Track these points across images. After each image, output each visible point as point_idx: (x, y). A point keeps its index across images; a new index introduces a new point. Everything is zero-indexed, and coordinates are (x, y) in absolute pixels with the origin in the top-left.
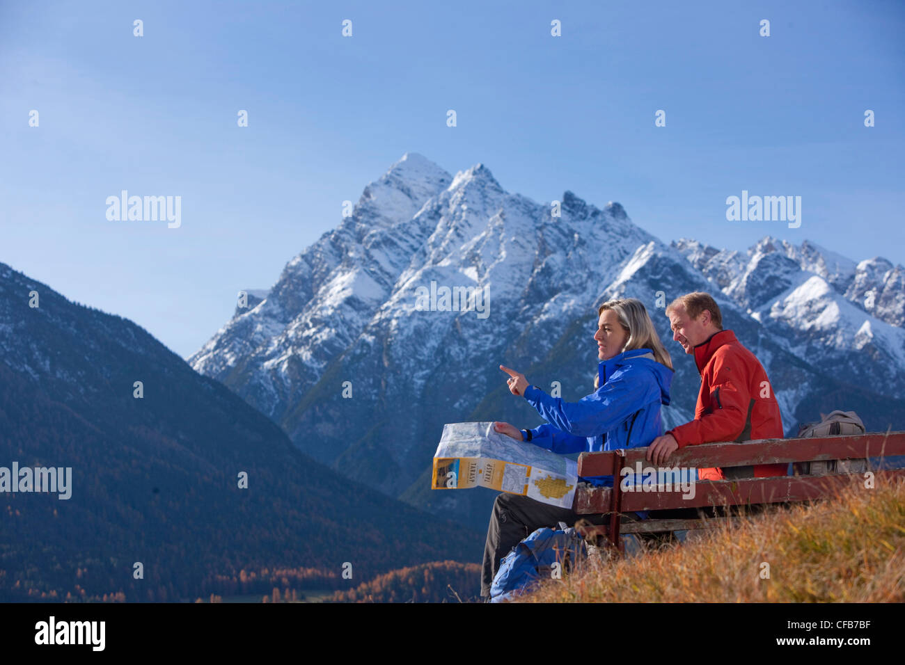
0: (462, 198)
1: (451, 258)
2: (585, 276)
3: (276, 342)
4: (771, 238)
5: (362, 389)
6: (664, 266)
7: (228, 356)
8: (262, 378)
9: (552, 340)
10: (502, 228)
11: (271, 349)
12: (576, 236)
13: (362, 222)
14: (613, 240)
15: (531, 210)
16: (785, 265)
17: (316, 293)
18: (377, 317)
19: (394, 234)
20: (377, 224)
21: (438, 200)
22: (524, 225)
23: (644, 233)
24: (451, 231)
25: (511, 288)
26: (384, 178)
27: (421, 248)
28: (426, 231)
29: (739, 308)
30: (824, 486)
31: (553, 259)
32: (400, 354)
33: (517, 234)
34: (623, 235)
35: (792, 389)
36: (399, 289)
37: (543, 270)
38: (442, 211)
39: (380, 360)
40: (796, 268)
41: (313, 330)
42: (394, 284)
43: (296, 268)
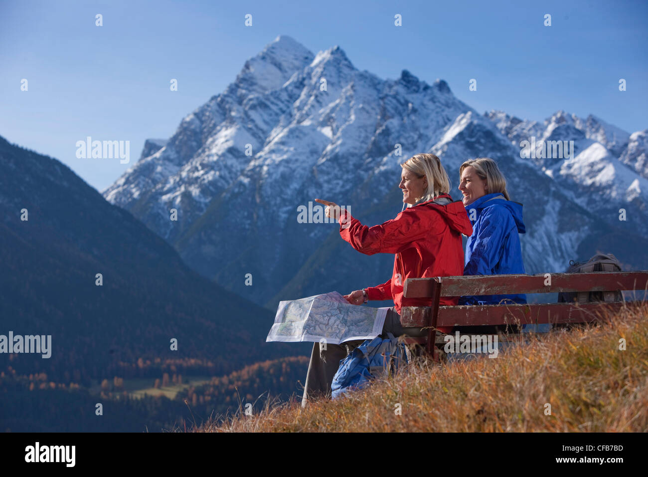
0: (322, 72)
1: (312, 119)
2: (416, 137)
3: (172, 181)
4: (563, 112)
5: (238, 220)
6: (479, 131)
7: (134, 190)
8: (160, 208)
9: (388, 187)
10: (351, 96)
11: (168, 186)
12: (410, 105)
13: (243, 88)
14: (439, 110)
15: (373, 82)
16: (574, 134)
17: (205, 143)
18: (252, 163)
19: (268, 99)
20: (254, 90)
21: (303, 73)
22: (370, 95)
23: (463, 105)
24: (312, 98)
25: (358, 144)
26: (261, 54)
27: (288, 111)
28: (293, 97)
29: (535, 165)
30: (599, 314)
31: (391, 123)
32: (269, 193)
33: (364, 102)
34: (447, 105)
35: (575, 231)
36: (270, 142)
37: (383, 131)
38: (306, 82)
39: (253, 197)
40: (582, 136)
41: (202, 172)
42: (266, 138)
43: (190, 123)
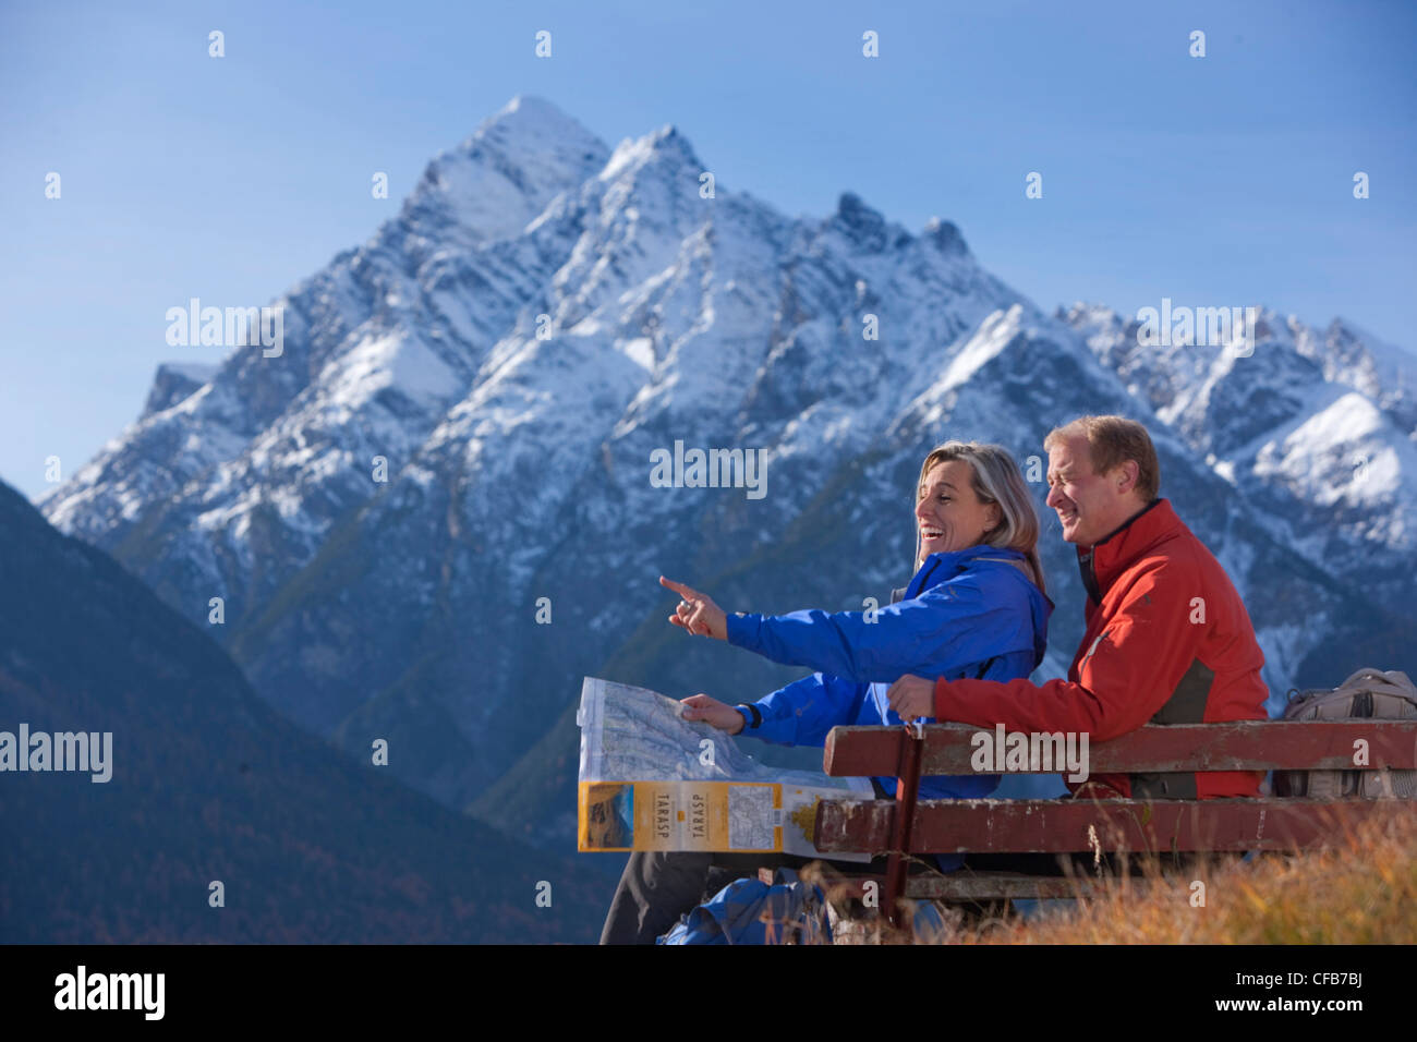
0: (630, 196)
1: (601, 318)
2: (874, 369)
3: (225, 474)
4: (1265, 311)
5: (401, 581)
6: (1040, 356)
7: (124, 498)
8: (193, 546)
9: (799, 500)
10: (706, 260)
11: (216, 489)
12: (861, 286)
13: (419, 234)
14: (935, 299)
15: (766, 226)
16: (1292, 367)
17: (316, 377)
18: (441, 433)
19: (485, 263)
20: (449, 239)
21: (578, 195)
22: (755, 258)
23: (1000, 287)
24: (603, 263)
25: (720, 386)
26: (468, 145)
27: (538, 295)
28: (551, 260)
29: (1189, 450)
31: (810, 332)
32: (485, 511)
33: (739, 276)
34: (959, 288)
35: (1292, 625)
36: (488, 377)
37: (788, 353)
38: (587, 220)
39: (442, 522)
40: (1314, 375)
41: (306, 453)
42: (479, 366)
